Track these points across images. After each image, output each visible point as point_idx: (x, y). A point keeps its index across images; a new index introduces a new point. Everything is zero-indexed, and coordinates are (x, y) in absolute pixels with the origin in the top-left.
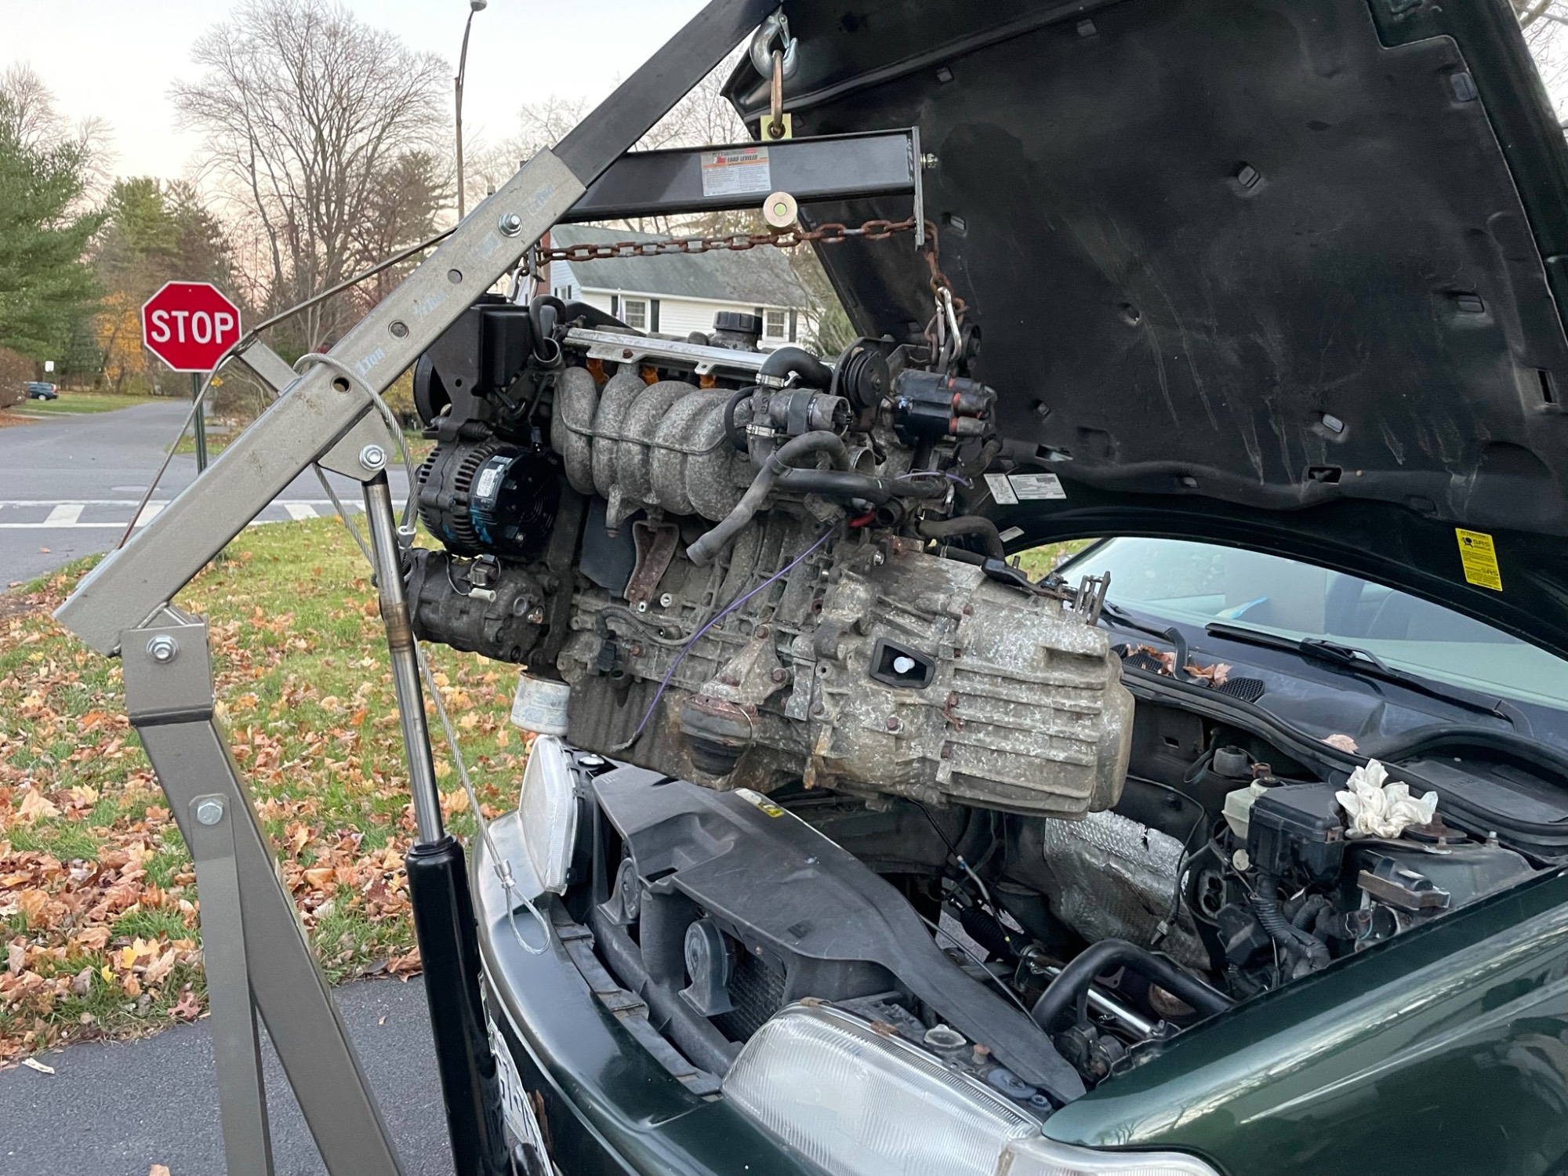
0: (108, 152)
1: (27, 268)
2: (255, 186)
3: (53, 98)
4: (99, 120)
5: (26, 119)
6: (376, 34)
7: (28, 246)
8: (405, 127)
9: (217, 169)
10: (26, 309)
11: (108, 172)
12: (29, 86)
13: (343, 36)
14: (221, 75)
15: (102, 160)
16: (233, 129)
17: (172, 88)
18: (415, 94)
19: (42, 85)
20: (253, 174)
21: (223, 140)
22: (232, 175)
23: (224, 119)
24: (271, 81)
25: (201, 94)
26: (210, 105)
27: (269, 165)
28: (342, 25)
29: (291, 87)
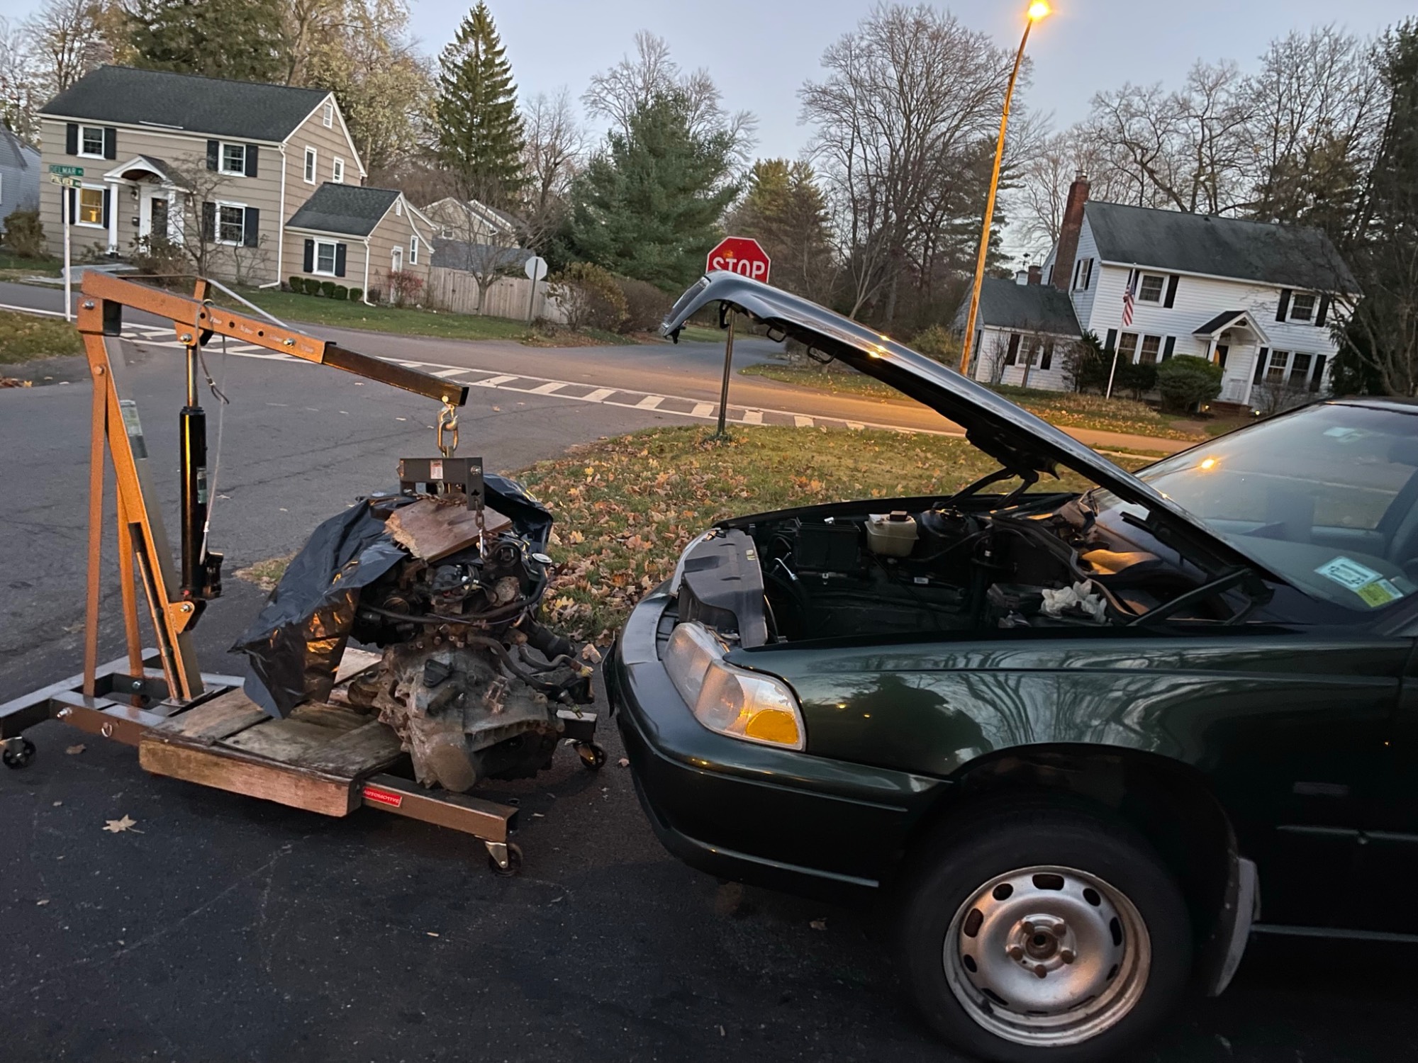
0: (751, 139)
1: (678, 227)
2: (849, 168)
3: (719, 97)
4: (749, 114)
5: (698, 112)
6: (972, 35)
7: (680, 211)
8: (982, 116)
9: (825, 153)
10: (673, 259)
11: (748, 155)
12: (704, 87)
13: (943, 39)
14: (842, 76)
15: (745, 146)
16: (842, 120)
17: (803, 88)
18: (996, 87)
19: (713, 86)
20: (850, 158)
21: (833, 130)
22: (834, 160)
23: (837, 112)
24: (879, 80)
25: (824, 92)
26: (828, 101)
27: (864, 150)
28: (946, 29)
29: (894, 84)
